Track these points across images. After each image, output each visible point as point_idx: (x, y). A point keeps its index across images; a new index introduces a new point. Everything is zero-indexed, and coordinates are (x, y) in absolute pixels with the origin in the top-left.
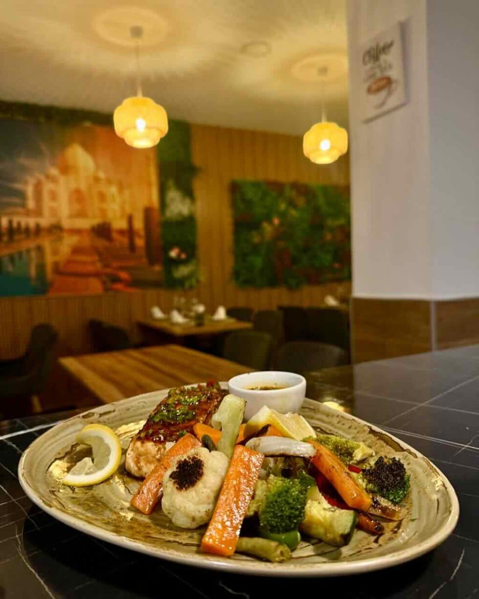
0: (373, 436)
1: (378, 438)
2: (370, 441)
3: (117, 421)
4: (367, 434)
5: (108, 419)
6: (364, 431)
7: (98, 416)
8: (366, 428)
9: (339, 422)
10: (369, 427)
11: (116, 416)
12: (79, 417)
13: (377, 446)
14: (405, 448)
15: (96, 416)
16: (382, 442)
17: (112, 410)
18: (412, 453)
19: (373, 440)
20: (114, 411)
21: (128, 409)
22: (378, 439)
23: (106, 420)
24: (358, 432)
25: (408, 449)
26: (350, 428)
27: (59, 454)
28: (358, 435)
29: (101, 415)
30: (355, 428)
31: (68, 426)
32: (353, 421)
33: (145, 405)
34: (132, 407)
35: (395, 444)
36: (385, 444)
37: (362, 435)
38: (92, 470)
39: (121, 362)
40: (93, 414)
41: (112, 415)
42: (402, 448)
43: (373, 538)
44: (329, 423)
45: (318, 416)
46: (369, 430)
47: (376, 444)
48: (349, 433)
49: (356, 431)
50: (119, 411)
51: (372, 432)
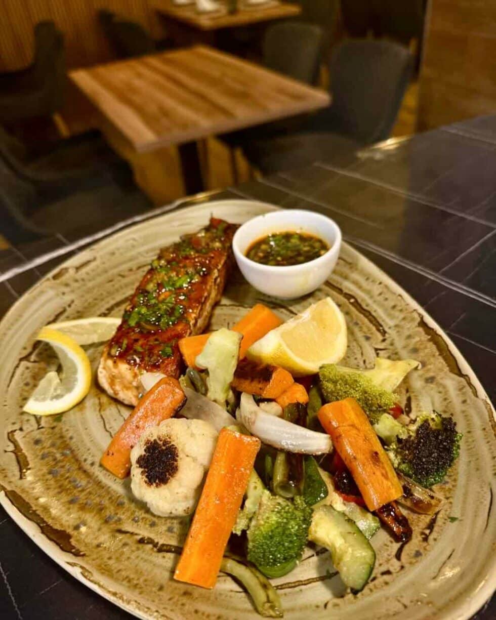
0: (423, 333)
1: (429, 337)
2: (417, 339)
3: (99, 275)
4: (416, 327)
5: (87, 274)
6: (413, 319)
7: (74, 270)
8: (416, 315)
9: (380, 294)
10: (420, 314)
11: (98, 267)
12: (48, 279)
13: (426, 351)
14: (464, 372)
15: (72, 272)
16: (434, 347)
17: (92, 258)
18: (471, 384)
19: (423, 338)
20: (95, 259)
21: (113, 254)
22: (430, 340)
23: (84, 276)
24: (404, 319)
25: (467, 376)
26: (394, 307)
27: (25, 348)
28: (403, 323)
29: (78, 269)
30: (401, 311)
31: (35, 298)
32: (399, 298)
33: (135, 243)
34: (118, 249)
35: (451, 358)
36: (437, 353)
37: (409, 326)
38: (59, 392)
39: (139, 76)
40: (66, 269)
41: (92, 265)
42: (459, 370)
43: (396, 546)
44: (368, 292)
45: (355, 276)
46: (419, 319)
47: (426, 348)
48: (392, 317)
49: (402, 316)
50: (101, 257)
51: (423, 324)
